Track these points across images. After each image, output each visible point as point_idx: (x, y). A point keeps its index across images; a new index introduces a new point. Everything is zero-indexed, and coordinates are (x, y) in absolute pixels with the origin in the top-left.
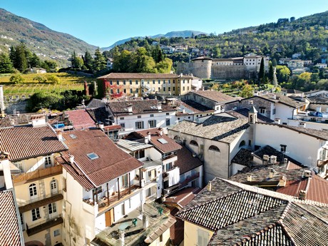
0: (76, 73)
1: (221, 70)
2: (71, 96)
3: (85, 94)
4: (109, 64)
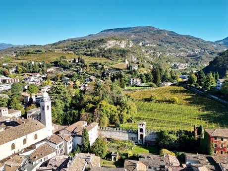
0: (190, 89)
2: (183, 135)
3: (194, 136)
4: (219, 84)
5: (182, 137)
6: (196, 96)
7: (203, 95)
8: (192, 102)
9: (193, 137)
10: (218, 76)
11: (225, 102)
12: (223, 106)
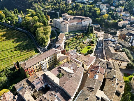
1: (72, 27)
4: (19, 18)
5: (9, 74)
6: (9, 30)
7: (13, 29)
8: (8, 37)
9: (15, 70)
10: (17, 11)
11: (26, 31)
12: (26, 35)
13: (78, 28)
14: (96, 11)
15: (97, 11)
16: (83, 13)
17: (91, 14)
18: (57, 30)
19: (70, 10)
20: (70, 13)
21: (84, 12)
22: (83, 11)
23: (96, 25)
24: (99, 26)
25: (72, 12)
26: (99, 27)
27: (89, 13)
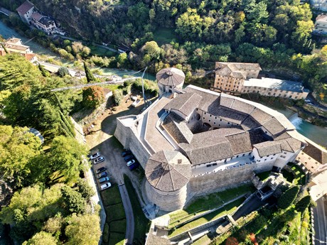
13: (230, 181)
14: (294, 19)
15: (300, 22)
16: (242, 27)
17: (275, 31)
18: (133, 177)
19: (189, 10)
20: (190, 21)
21: (247, 20)
22: (243, 15)
23: (293, 91)
24: (305, 94)
25: (198, 17)
26: (302, 100)
27: (265, 26)
